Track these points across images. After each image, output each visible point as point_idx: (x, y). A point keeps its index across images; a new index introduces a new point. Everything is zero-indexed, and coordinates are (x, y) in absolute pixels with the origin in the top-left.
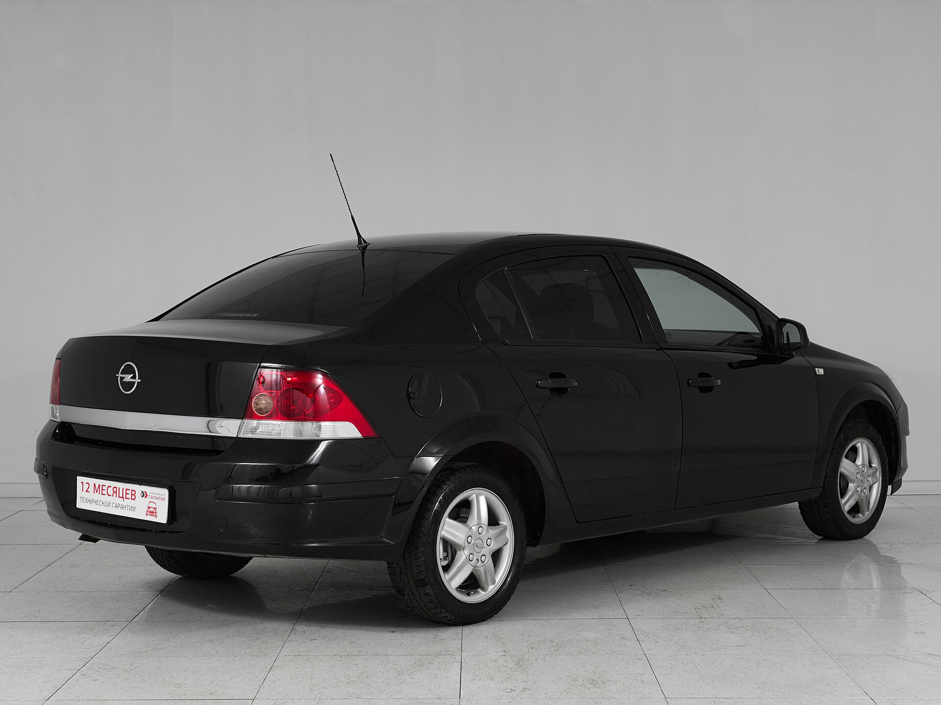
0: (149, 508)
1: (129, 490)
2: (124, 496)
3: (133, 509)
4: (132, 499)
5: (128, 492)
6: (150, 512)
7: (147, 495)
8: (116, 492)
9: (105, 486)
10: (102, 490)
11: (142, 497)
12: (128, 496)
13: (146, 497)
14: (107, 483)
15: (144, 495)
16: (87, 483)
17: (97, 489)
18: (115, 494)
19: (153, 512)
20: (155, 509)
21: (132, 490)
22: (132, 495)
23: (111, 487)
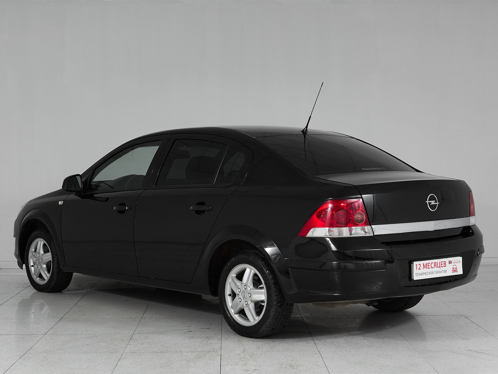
0: (453, 268)
1: (443, 262)
2: (440, 266)
3: (445, 271)
4: (444, 266)
5: (442, 263)
6: (454, 270)
7: (451, 262)
8: (436, 265)
9: (430, 263)
10: (428, 266)
11: (449, 264)
12: (442, 265)
13: (451, 264)
14: (430, 261)
15: (450, 262)
16: (419, 265)
17: (425, 266)
18: (435, 266)
19: (455, 270)
20: (456, 268)
21: (444, 262)
22: (444, 264)
23: (433, 263)
